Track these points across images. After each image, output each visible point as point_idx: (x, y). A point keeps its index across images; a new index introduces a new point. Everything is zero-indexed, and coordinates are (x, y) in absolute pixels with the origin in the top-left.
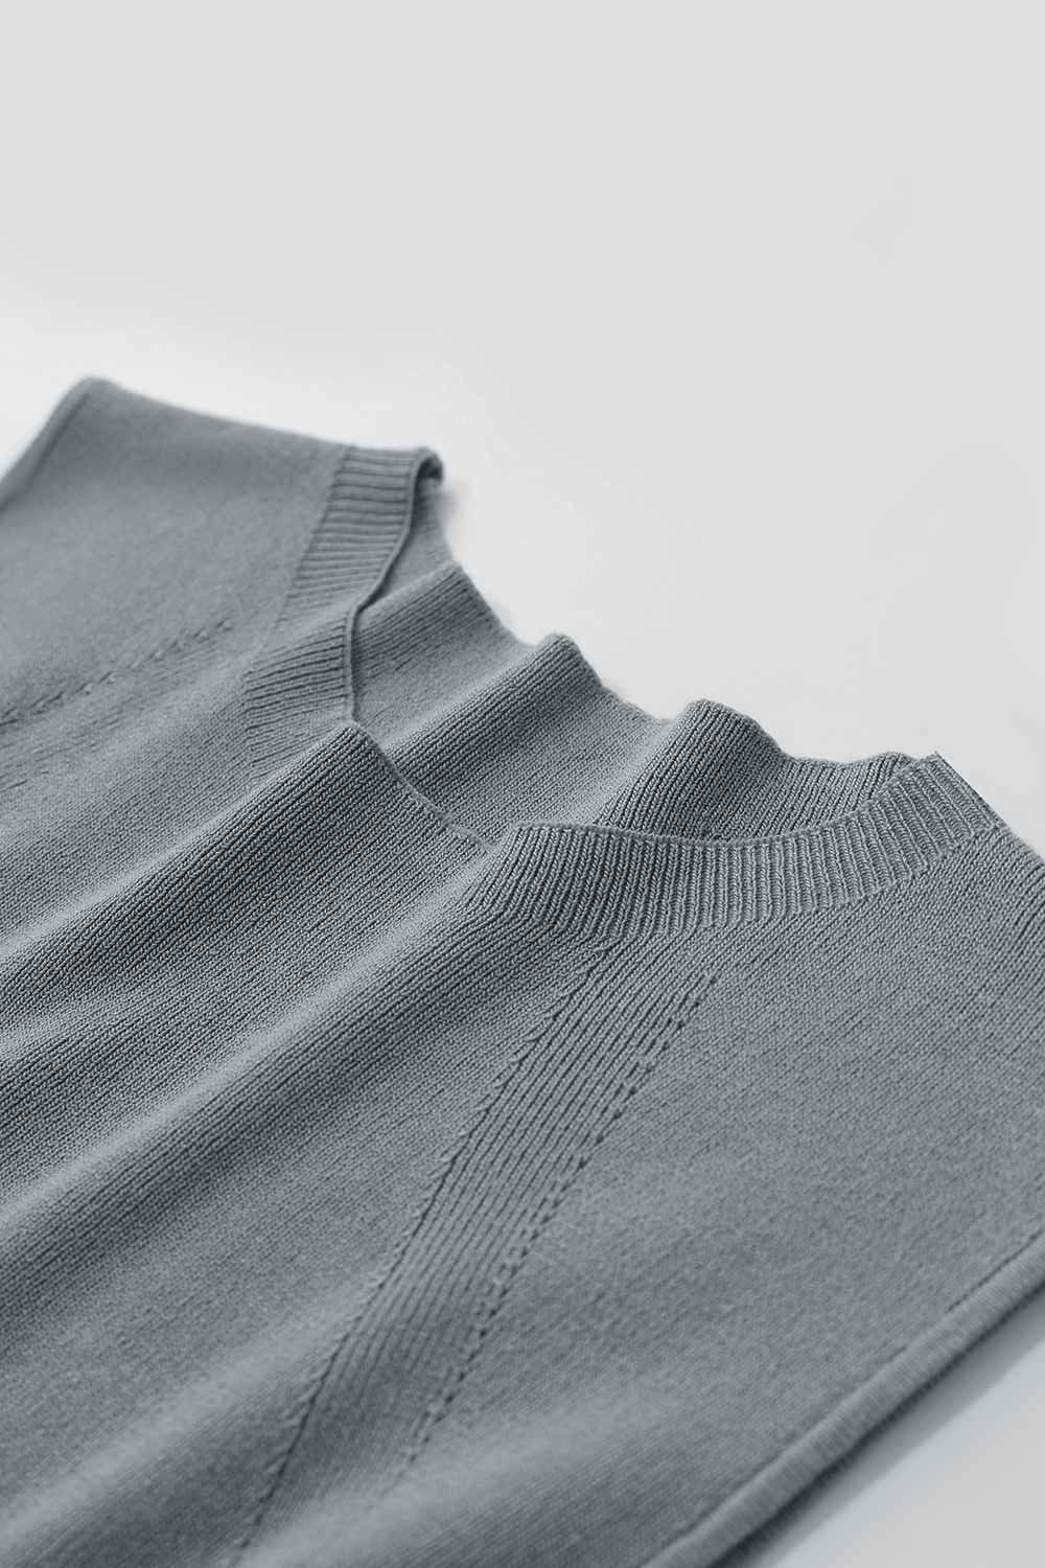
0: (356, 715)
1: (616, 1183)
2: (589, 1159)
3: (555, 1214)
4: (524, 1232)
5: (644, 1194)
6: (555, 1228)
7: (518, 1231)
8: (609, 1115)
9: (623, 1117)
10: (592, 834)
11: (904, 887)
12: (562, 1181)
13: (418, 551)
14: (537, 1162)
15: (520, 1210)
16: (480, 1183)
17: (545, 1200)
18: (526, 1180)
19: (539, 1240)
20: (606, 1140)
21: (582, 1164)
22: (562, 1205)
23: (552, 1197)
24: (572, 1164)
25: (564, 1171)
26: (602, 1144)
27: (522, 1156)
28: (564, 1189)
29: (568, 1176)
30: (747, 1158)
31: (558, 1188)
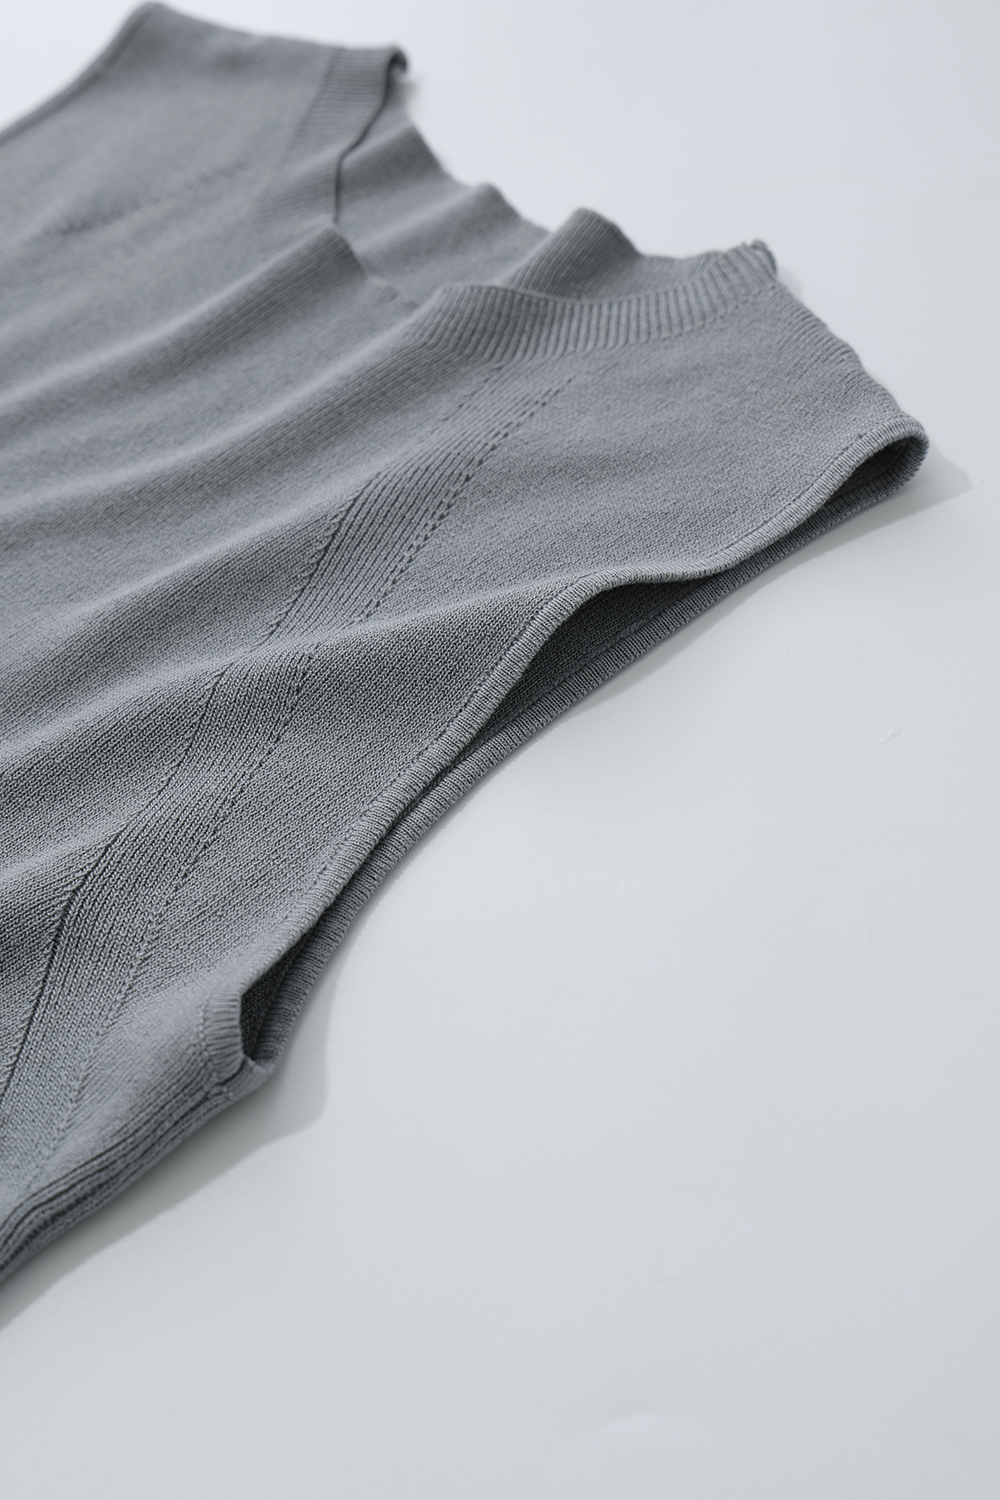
0: (336, 220)
1: (490, 495)
2: (473, 475)
3: (448, 514)
4: (426, 525)
5: (509, 503)
6: (447, 524)
7: (422, 523)
8: (488, 447)
9: (498, 449)
10: (493, 292)
11: (707, 326)
12: (453, 490)
13: (387, 118)
14: (437, 475)
15: (424, 508)
16: (396, 484)
17: (441, 502)
18: (429, 486)
19: (436, 531)
20: (485, 464)
21: (468, 479)
22: (453, 508)
23: (446, 501)
24: (461, 478)
25: (455, 483)
26: (482, 466)
27: (427, 470)
28: (455, 495)
29: (458, 487)
30: (580, 481)
31: (451, 495)
